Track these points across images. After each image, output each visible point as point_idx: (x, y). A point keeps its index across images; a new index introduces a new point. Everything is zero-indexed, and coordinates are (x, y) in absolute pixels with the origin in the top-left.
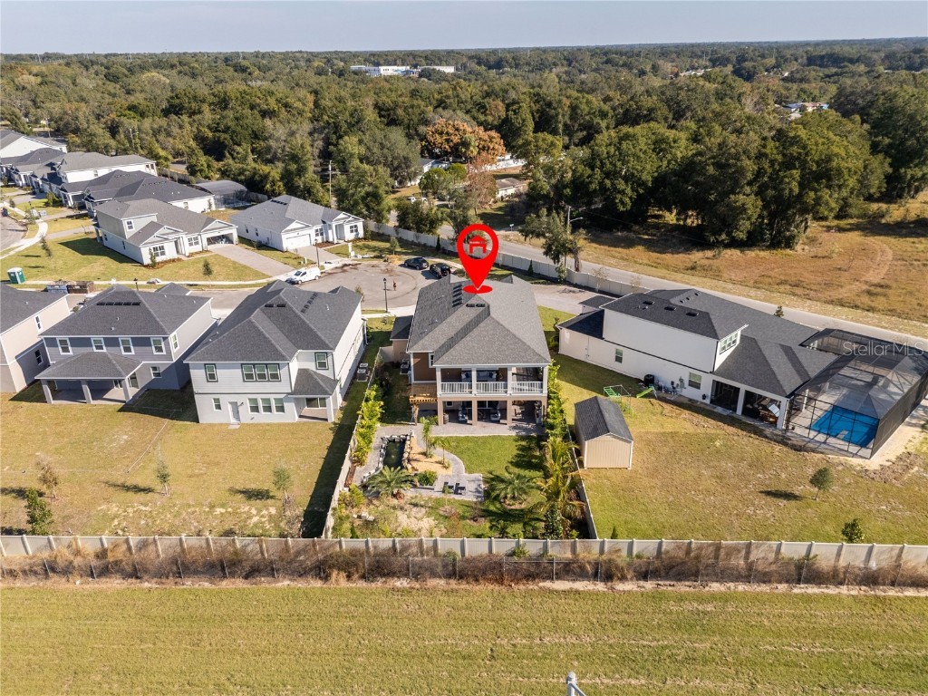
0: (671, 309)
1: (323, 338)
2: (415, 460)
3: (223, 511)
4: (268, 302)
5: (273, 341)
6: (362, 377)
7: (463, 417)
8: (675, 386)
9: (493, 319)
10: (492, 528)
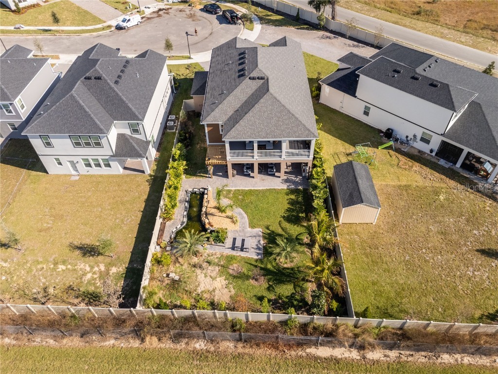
0: (417, 79)
1: (133, 109)
2: (212, 214)
3: (64, 267)
4: (87, 75)
5: (92, 115)
6: (171, 128)
7: (247, 172)
8: (409, 139)
9: (271, 94)
10: (270, 289)
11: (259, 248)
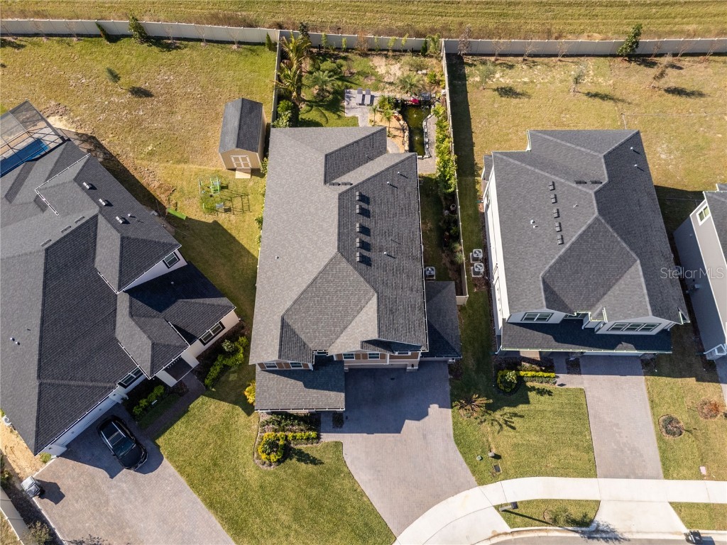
10: (340, 66)
11: (349, 97)
